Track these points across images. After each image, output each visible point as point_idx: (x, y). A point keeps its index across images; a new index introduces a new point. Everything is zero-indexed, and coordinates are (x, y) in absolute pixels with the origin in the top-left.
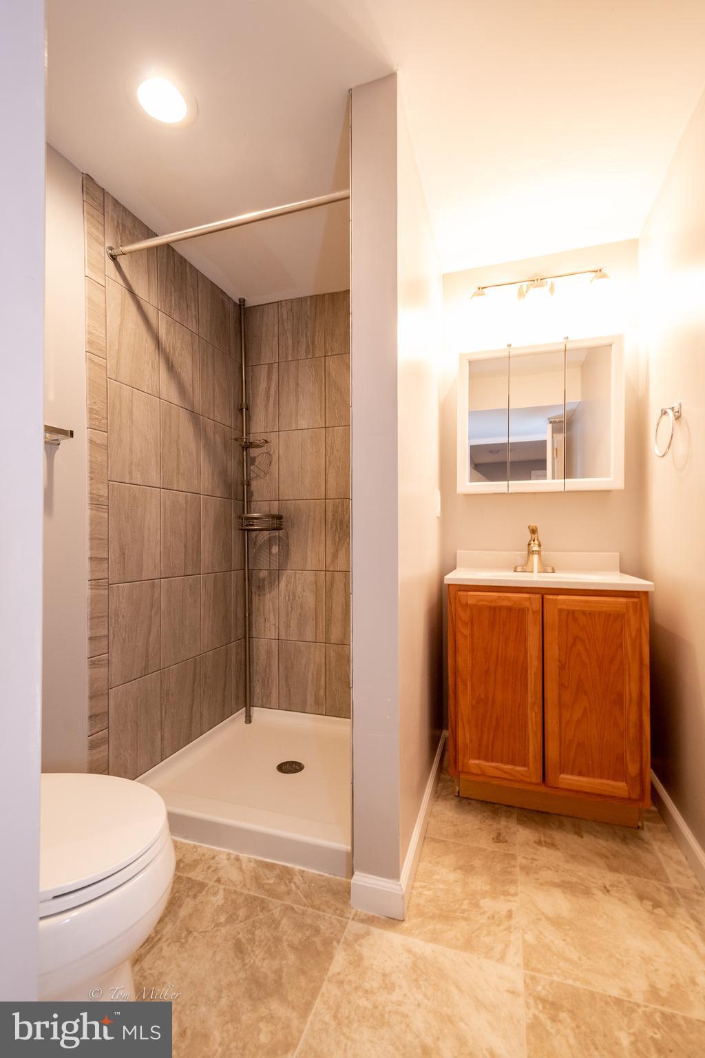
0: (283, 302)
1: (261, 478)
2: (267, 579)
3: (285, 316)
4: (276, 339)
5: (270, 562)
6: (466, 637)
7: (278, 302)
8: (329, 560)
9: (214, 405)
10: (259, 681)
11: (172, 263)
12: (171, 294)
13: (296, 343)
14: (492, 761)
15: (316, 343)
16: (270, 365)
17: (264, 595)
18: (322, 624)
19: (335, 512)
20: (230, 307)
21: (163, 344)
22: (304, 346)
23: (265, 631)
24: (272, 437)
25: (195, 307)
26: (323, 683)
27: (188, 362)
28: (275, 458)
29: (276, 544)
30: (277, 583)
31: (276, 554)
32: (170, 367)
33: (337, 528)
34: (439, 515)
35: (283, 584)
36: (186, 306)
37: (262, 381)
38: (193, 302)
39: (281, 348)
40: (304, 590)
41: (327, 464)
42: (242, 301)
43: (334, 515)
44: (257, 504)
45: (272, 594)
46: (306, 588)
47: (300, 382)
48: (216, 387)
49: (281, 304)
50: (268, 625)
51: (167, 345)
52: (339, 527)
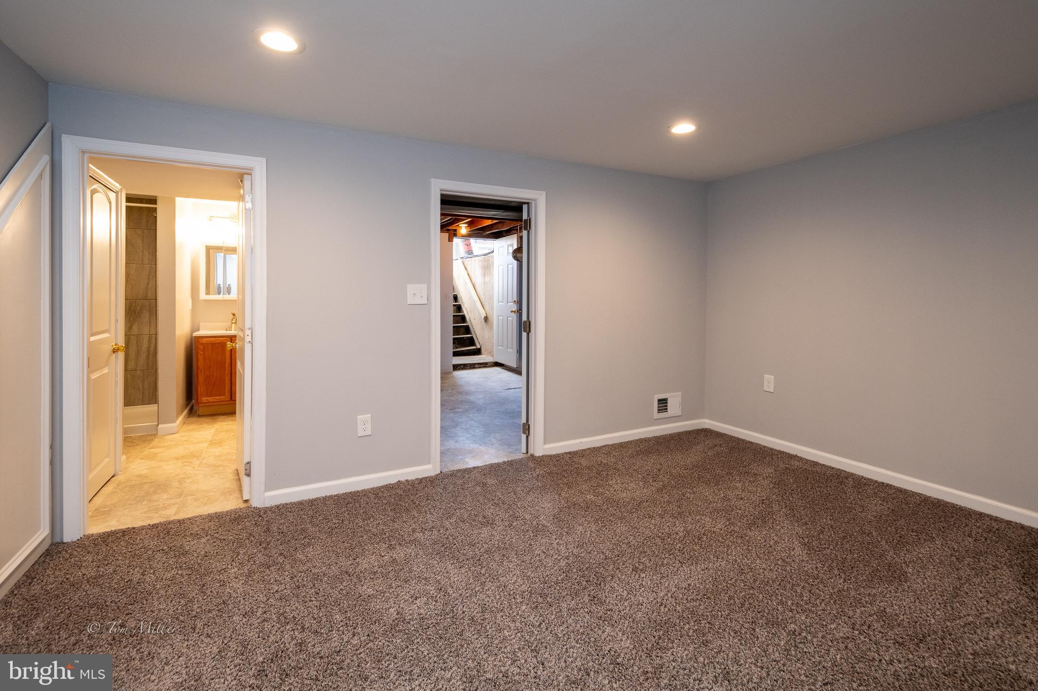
6: (201, 355)
14: (212, 397)
33: (132, 313)
34: (191, 308)
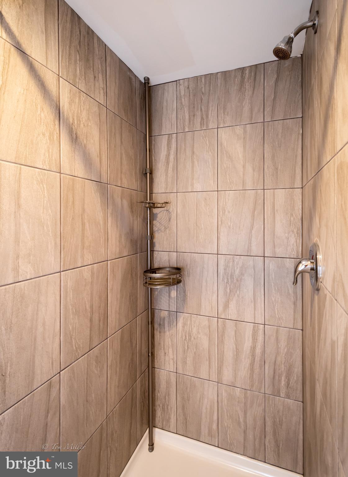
0: (181, 81)
1: (161, 231)
2: (167, 319)
3: (183, 93)
4: (175, 113)
5: (169, 305)
7: (176, 81)
8: (221, 309)
9: (122, 172)
10: (159, 406)
11: (78, 30)
12: (76, 61)
13: (192, 116)
15: (210, 116)
16: (170, 135)
17: (164, 332)
18: (215, 365)
19: (226, 267)
20: (137, 85)
21: (65, 114)
22: (199, 120)
23: (165, 364)
24: (171, 198)
25: (103, 80)
26: (215, 417)
27: (95, 133)
28: (174, 216)
29: (174, 290)
30: (175, 324)
31: (174, 298)
32: (74, 138)
35: (180, 324)
36: (92, 76)
37: (163, 150)
38: (100, 75)
39: (179, 121)
40: (198, 332)
41: (220, 223)
42: (147, 80)
43: (225, 269)
44: (158, 253)
45: (170, 332)
46: (200, 331)
47: (195, 150)
48: (124, 156)
49: (179, 83)
50: (167, 358)
51: (70, 115)
52: (230, 280)
